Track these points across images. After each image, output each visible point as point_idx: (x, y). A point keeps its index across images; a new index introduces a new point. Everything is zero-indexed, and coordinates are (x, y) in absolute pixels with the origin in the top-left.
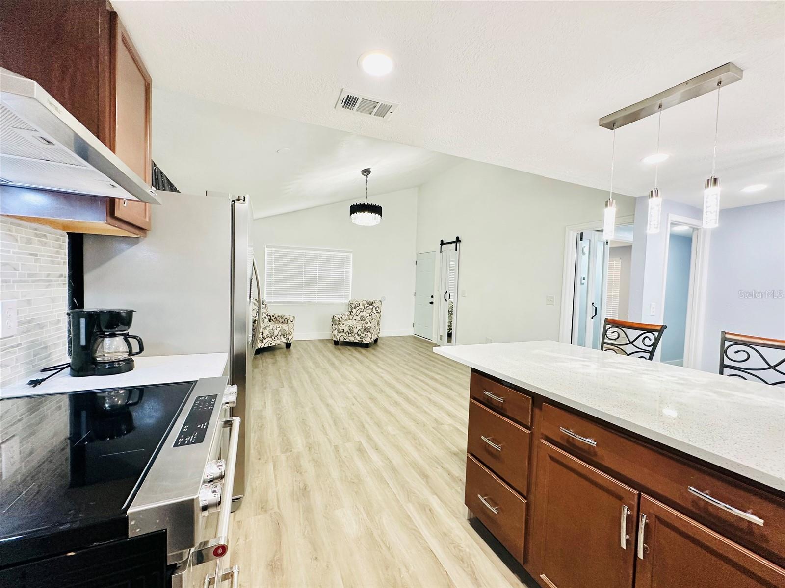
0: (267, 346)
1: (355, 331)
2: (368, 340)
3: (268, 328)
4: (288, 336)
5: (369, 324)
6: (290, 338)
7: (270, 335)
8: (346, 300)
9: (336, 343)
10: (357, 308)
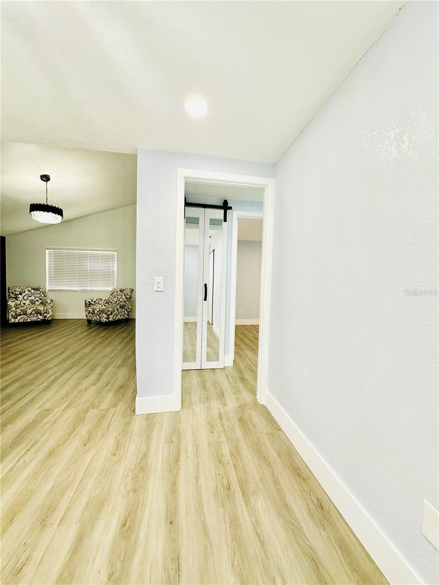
0: (22, 321)
1: (96, 312)
2: (104, 320)
3: (21, 308)
4: (45, 315)
5: (104, 307)
6: (48, 316)
7: (22, 313)
8: (110, 289)
9: (89, 321)
10: (113, 294)
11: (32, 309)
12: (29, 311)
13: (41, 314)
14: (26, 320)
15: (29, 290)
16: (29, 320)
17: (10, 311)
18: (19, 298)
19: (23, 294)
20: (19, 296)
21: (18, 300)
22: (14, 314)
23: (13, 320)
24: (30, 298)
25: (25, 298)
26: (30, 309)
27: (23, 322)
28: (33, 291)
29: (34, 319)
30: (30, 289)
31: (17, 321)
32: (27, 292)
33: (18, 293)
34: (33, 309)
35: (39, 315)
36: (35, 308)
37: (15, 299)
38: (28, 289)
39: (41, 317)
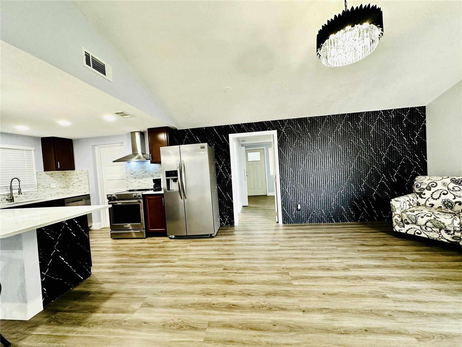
11: (426, 219)
12: (421, 221)
13: (447, 231)
14: (418, 233)
15: (444, 184)
16: (423, 235)
17: (393, 214)
18: (424, 194)
19: (433, 190)
20: (426, 191)
21: (422, 198)
22: (399, 220)
23: (397, 228)
24: (443, 197)
25: (436, 196)
26: (422, 217)
27: (414, 235)
28: (452, 185)
29: (434, 236)
30: (448, 181)
31: (404, 231)
32: (440, 186)
33: (425, 187)
34: (429, 218)
35: (443, 232)
36: (432, 218)
37: (418, 196)
38: (444, 180)
39: (449, 237)
